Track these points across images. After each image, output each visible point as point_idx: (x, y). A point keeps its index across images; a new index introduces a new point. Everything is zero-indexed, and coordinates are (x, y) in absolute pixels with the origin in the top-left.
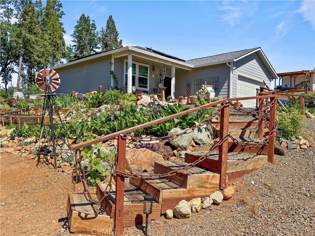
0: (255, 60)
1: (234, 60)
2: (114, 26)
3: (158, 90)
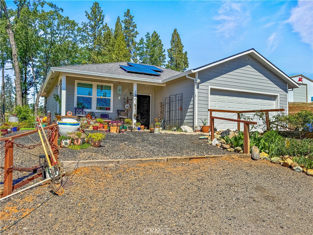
1: (192, 71)
2: (179, 39)
3: (124, 111)
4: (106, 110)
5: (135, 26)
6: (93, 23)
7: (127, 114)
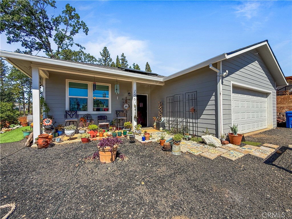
0: (256, 62)
1: (226, 55)
2: (149, 67)
3: (123, 112)
4: (104, 111)
5: (127, 62)
6: (104, 58)
7: (126, 114)
